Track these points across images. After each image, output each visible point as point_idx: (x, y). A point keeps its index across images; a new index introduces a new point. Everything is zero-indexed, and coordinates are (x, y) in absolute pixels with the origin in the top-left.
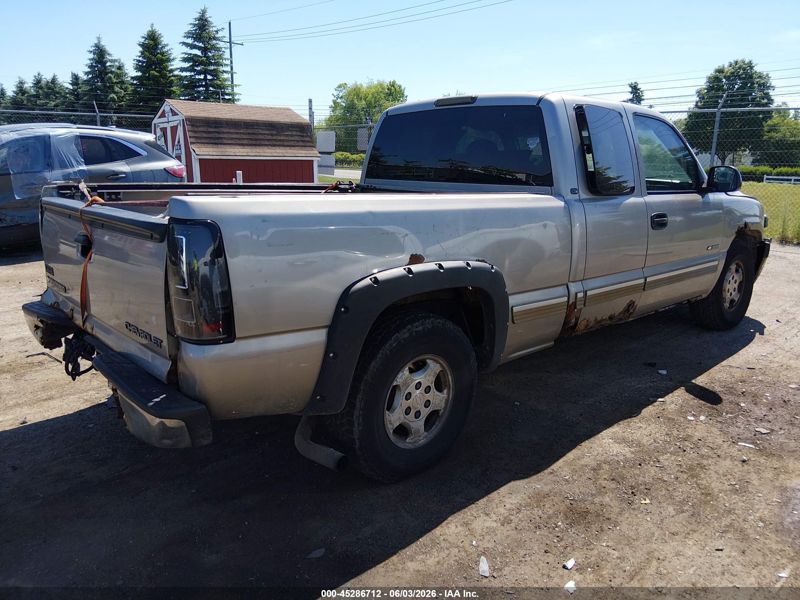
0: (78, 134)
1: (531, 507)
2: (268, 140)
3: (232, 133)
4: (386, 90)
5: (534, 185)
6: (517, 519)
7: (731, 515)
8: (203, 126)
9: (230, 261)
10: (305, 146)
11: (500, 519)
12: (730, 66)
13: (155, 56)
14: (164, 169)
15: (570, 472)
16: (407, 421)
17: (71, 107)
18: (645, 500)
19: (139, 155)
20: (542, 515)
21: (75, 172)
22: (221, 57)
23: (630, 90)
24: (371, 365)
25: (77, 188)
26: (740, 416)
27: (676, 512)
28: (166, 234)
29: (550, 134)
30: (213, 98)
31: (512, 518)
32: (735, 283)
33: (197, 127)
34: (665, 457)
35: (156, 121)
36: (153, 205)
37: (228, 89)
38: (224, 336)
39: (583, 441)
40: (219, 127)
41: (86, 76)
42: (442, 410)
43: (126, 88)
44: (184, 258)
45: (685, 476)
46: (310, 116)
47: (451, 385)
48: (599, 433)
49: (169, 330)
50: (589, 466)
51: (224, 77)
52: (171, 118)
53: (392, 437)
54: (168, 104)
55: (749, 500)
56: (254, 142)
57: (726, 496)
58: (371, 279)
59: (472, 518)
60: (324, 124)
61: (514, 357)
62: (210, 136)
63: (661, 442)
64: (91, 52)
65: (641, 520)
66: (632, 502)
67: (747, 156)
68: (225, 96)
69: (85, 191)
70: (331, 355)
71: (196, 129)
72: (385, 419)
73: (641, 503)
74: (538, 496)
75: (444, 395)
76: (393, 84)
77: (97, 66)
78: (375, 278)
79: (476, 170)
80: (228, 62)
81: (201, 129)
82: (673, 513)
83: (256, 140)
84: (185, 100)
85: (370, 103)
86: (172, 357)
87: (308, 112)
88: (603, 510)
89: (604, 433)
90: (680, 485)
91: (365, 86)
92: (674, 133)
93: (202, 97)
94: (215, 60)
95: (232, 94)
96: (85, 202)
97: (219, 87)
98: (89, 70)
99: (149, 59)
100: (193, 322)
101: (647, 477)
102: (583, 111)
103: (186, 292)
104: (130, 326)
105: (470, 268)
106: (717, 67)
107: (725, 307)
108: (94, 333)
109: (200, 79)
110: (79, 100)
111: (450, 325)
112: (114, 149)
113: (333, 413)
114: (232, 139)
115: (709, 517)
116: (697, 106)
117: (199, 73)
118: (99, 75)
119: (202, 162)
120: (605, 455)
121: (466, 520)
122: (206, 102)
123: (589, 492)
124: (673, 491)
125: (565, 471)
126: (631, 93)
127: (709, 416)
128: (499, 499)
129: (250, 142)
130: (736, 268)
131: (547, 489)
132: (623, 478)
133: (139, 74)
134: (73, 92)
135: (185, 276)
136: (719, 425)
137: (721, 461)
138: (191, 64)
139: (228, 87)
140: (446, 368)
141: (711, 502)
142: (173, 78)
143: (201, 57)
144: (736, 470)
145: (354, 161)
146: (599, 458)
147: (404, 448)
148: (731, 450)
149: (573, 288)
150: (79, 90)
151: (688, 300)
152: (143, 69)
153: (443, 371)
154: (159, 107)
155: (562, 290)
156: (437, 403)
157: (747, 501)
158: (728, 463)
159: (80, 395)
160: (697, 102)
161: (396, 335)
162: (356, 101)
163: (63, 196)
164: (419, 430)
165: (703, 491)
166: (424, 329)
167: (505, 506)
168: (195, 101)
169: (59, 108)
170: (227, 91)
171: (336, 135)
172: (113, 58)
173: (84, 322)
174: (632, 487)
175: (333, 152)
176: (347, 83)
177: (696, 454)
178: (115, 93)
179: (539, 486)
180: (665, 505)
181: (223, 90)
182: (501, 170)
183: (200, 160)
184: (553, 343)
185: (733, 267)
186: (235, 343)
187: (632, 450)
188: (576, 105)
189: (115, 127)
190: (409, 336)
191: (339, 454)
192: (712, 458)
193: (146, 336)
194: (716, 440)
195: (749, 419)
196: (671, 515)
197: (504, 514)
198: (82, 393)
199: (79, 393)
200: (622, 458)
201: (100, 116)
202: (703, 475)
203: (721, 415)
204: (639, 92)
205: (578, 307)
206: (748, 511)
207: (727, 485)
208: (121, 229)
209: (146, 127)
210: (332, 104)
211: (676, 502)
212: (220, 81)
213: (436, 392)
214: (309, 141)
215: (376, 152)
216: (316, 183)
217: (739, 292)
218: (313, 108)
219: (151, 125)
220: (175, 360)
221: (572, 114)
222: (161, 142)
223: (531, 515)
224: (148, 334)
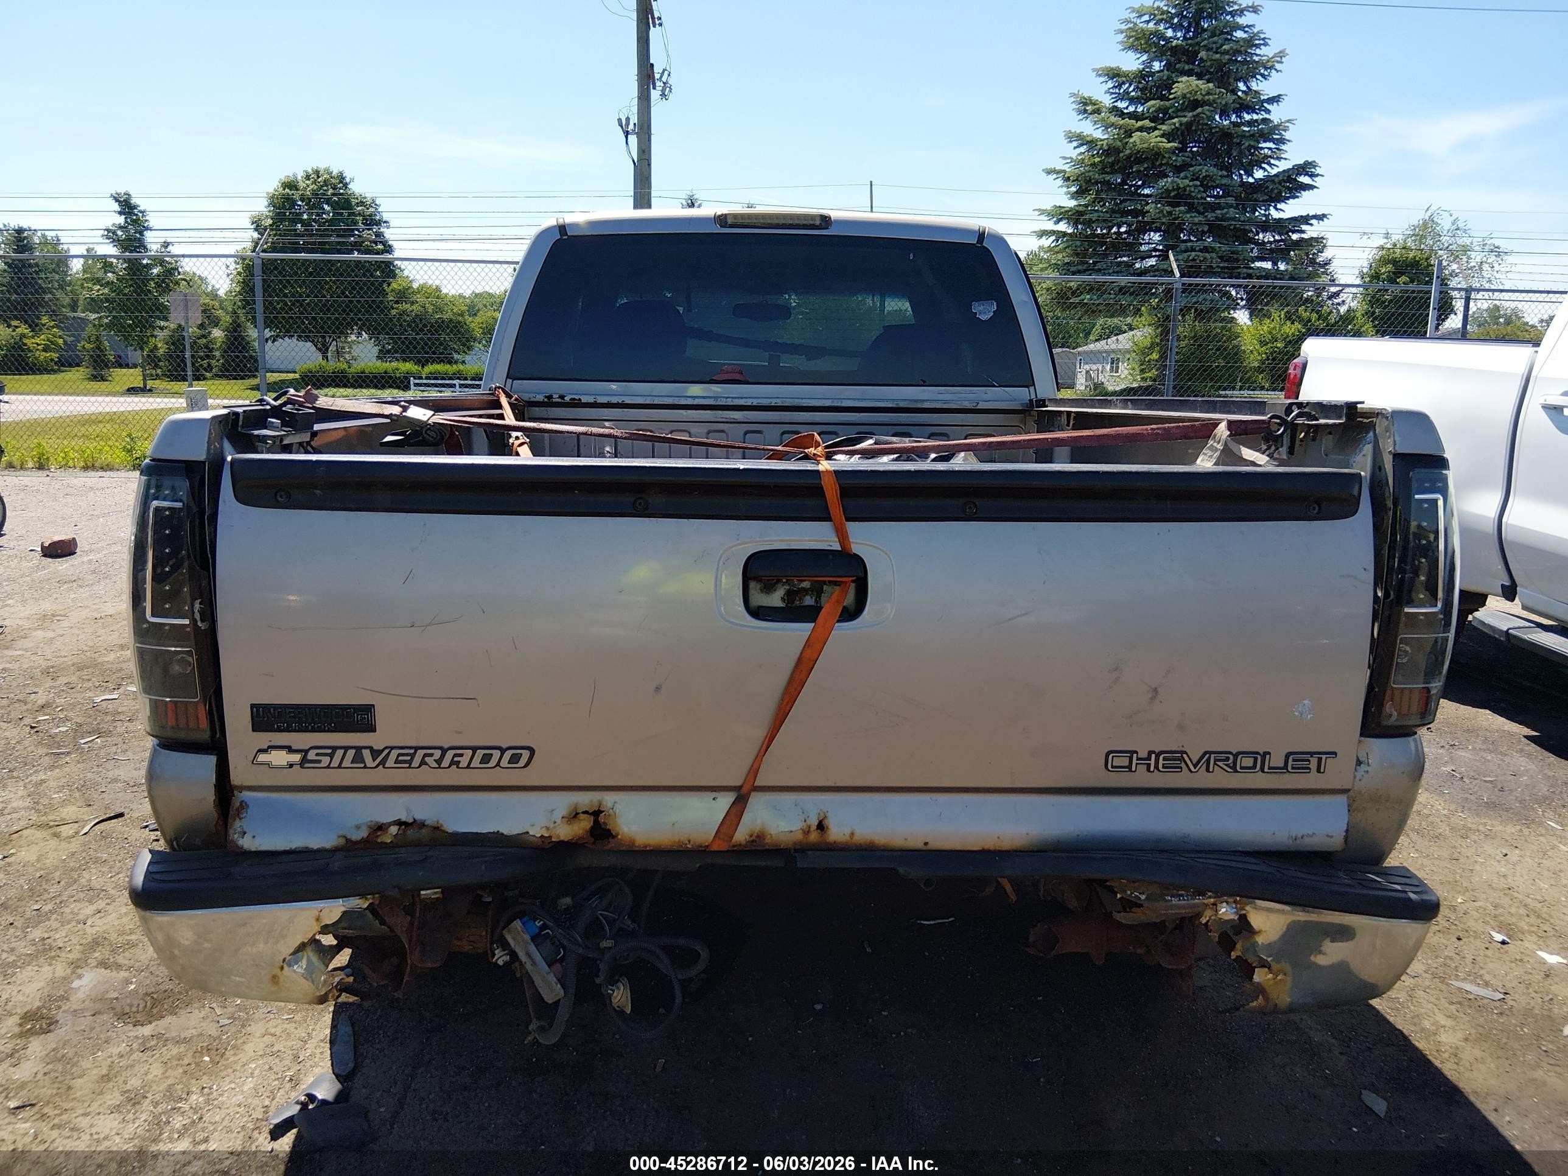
67: (365, 342)
106: (283, 178)
116: (256, 247)
160: (256, 241)
204: (135, 212)
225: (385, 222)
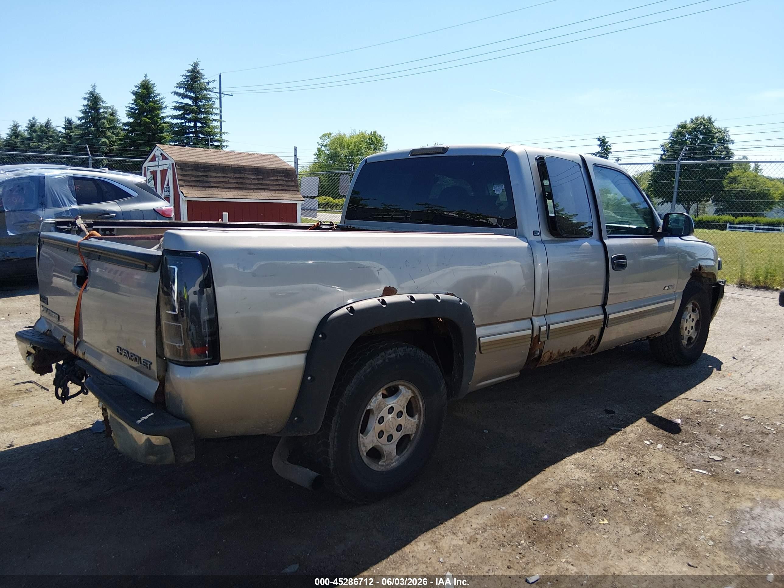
0: (72, 175)
1: (496, 527)
2: (254, 184)
3: (219, 177)
4: (367, 140)
5: (500, 228)
6: (482, 538)
7: (683, 535)
8: (192, 170)
9: (218, 290)
10: (289, 190)
11: (466, 538)
12: (692, 122)
13: (147, 104)
14: (154, 209)
15: (534, 495)
16: (380, 444)
17: (63, 149)
18: (603, 520)
19: (130, 195)
20: (506, 534)
21: (67, 211)
22: (211, 106)
23: (599, 143)
24: (347, 389)
25: (74, 224)
26: (695, 445)
27: (632, 532)
28: (159, 264)
29: (514, 182)
30: (203, 144)
31: (478, 536)
32: (692, 322)
33: (186, 171)
34: (624, 481)
35: (147, 164)
36: (148, 238)
37: (217, 136)
38: (210, 359)
39: (548, 467)
40: (206, 171)
41: (79, 121)
42: (413, 435)
43: (118, 133)
44: (175, 287)
45: (642, 499)
46: (295, 162)
47: (422, 411)
48: (562, 459)
49: (159, 353)
50: (552, 490)
51: (214, 125)
52: (162, 162)
53: (366, 460)
54: (159, 149)
55: (701, 521)
56: (240, 186)
57: (680, 517)
58: (347, 309)
59: (440, 536)
60: (308, 171)
61: (482, 386)
62: (198, 179)
63: (620, 468)
64: (85, 99)
65: (599, 538)
66: (592, 522)
67: (710, 205)
68: (214, 143)
69: (83, 227)
70: (309, 378)
71: (185, 173)
72: (359, 441)
73: (600, 524)
74: (503, 517)
75: (415, 419)
76: (374, 135)
77: (90, 112)
78: (351, 307)
79: (451, 214)
80: (217, 111)
81: (190, 173)
82: (629, 532)
83: (242, 183)
84: (174, 145)
85: (353, 152)
86: (160, 378)
87: (293, 158)
88: (563, 530)
89: (566, 460)
90: (637, 507)
91: (347, 135)
92: (631, 183)
93: (191, 143)
94: (205, 109)
95: (221, 141)
96: (82, 237)
97: (209, 134)
98: (82, 115)
99: (141, 107)
100: (181, 345)
101: (606, 499)
102: (544, 161)
103: (175, 318)
104: (121, 350)
105: (439, 301)
106: (679, 123)
107: (683, 344)
108: (85, 358)
109: (190, 127)
110: (72, 143)
111: (421, 354)
112: (106, 190)
113: (310, 433)
114: (219, 182)
115: (663, 536)
116: (661, 159)
117: (190, 121)
118: (92, 120)
119: (190, 204)
120: (567, 480)
121: (434, 538)
122: (195, 147)
123: (551, 513)
124: (630, 513)
125: (530, 494)
126: (600, 146)
127: (666, 445)
128: (466, 520)
129: (237, 186)
130: (693, 308)
131: (511, 510)
132: (584, 501)
133: (131, 120)
134: (66, 136)
135: (176, 304)
136: (675, 453)
137: (676, 485)
138: (182, 112)
139: (216, 134)
140: (418, 394)
141: (665, 523)
142: (163, 125)
143: (192, 106)
144: (690, 494)
145: (337, 205)
146: (561, 482)
147: (377, 470)
148: (685, 476)
149: (537, 322)
150: (72, 134)
151: (648, 337)
152: (135, 116)
153: (414, 397)
154: (149, 151)
155: (527, 323)
156: (408, 428)
157: (699, 522)
158: (683, 487)
159: (66, 420)
160: (662, 155)
161: (370, 361)
162: (339, 150)
163: (61, 231)
164: (390, 454)
165: (658, 513)
166: (396, 357)
167: (471, 526)
168: (185, 146)
169: (51, 150)
170: (216, 138)
171: (319, 181)
172: (107, 105)
173: (76, 348)
174: (592, 509)
175: (316, 197)
176: (331, 132)
177: (653, 479)
178: (106, 137)
179: (504, 508)
180: (622, 525)
181: (212, 137)
182: (474, 215)
183: (188, 202)
184: (518, 373)
185: (690, 307)
186: (220, 365)
187: (592, 475)
188: (538, 156)
189: (107, 169)
190: (382, 363)
191: (314, 474)
192: (668, 482)
193: (136, 358)
194: (672, 466)
195: (703, 447)
196: (628, 534)
197: (470, 533)
198: (68, 419)
199: (65, 419)
200: (583, 482)
201: (93, 159)
202: (658, 498)
203: (677, 444)
204: (606, 145)
205: (541, 340)
206: (700, 531)
207: (681, 507)
208: (117, 260)
209: (137, 169)
210: (317, 152)
211: (632, 523)
212: (209, 128)
213: (408, 417)
214: (293, 186)
215: (355, 195)
216: (299, 223)
217: (696, 330)
218: (298, 155)
219: (142, 168)
220: (162, 381)
221: (534, 164)
222: (151, 185)
223: (496, 534)
224: (138, 357)
225: (732, 141)
